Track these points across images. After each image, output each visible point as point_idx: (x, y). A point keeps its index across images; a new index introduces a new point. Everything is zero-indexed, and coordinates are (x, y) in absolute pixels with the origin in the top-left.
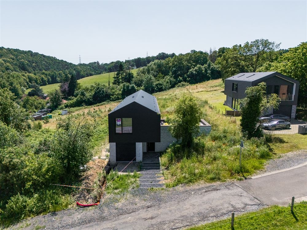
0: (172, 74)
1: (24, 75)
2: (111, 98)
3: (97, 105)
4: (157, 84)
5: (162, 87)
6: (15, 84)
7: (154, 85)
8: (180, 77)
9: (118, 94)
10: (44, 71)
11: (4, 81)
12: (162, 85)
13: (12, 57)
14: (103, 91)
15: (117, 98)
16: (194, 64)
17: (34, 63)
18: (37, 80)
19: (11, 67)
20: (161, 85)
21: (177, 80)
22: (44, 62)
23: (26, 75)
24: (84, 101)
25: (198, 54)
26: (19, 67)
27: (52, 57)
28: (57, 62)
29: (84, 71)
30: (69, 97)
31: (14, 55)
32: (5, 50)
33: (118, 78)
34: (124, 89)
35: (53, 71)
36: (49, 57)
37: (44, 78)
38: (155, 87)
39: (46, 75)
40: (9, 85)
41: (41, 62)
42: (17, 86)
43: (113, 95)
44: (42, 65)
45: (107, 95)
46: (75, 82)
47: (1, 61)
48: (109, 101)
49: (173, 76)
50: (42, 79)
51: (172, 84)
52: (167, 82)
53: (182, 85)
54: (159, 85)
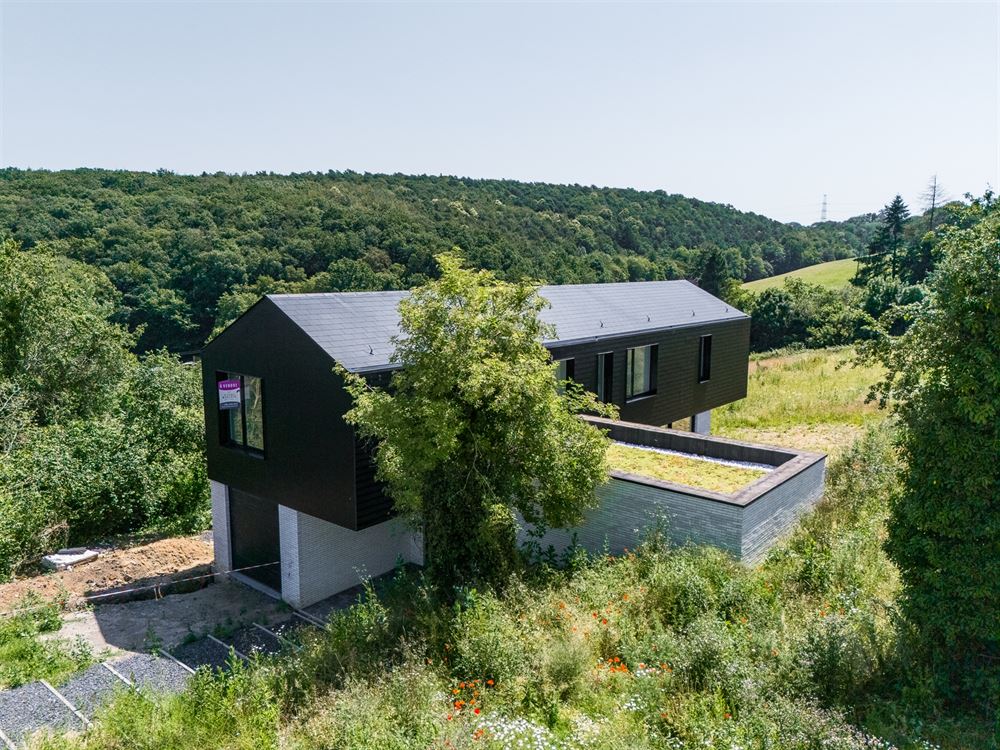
1: (617, 262)
2: (810, 335)
9: (843, 322)
10: (682, 249)
11: (544, 274)
13: (606, 210)
15: (834, 336)
17: (661, 225)
18: (654, 277)
19: (592, 241)
22: (690, 222)
23: (624, 260)
26: (616, 237)
27: (722, 206)
28: (731, 220)
29: (817, 247)
31: (612, 205)
32: (595, 194)
34: (872, 303)
35: (709, 249)
36: (711, 205)
37: (677, 269)
39: (685, 260)
41: (683, 222)
43: (819, 325)
44: (682, 231)
45: (796, 323)
46: (720, 278)
47: (575, 223)
48: (799, 348)
50: (670, 272)
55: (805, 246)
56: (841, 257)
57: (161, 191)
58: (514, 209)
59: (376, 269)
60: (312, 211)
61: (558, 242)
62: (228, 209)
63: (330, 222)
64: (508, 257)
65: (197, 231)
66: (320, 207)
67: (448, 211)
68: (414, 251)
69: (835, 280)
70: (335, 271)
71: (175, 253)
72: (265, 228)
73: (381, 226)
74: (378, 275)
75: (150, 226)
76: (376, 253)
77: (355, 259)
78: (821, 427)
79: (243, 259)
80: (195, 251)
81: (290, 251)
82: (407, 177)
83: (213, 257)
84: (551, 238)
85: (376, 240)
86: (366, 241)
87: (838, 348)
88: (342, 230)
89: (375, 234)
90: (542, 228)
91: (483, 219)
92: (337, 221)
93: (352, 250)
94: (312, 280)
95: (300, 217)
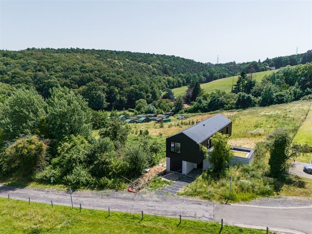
0: (299, 85)
1: (164, 79)
2: (225, 107)
3: (210, 113)
4: (278, 95)
5: (283, 99)
6: (155, 88)
7: (274, 97)
8: (308, 88)
9: (233, 104)
10: (181, 74)
11: (148, 86)
12: (283, 97)
13: (159, 62)
14: (218, 100)
15: (231, 107)
17: (175, 67)
18: (175, 83)
19: (157, 72)
20: (283, 96)
21: (304, 91)
22: (183, 66)
23: (166, 78)
24: (200, 108)
26: (163, 71)
27: (191, 60)
28: (194, 65)
29: (218, 72)
30: (192, 102)
31: (160, 60)
32: (155, 56)
33: (238, 85)
34: (239, 99)
35: (188, 74)
36: (188, 60)
37: (180, 80)
38: (275, 98)
39: (182, 77)
40: (151, 89)
41: (180, 65)
42: (156, 90)
43: (227, 104)
44: (180, 69)
45: (222, 104)
46: (199, 89)
47: (150, 66)
48: (222, 110)
49: (300, 87)
50: (178, 81)
51: (297, 96)
52: (290, 94)
53: (309, 98)
54: (280, 97)
55: (214, 72)
56: (224, 77)
57: (24, 59)
58: (132, 62)
59: (100, 85)
60: (76, 66)
61: (147, 73)
62: (50, 65)
64: (138, 81)
65: (41, 73)
66: (78, 64)
67: (114, 64)
68: (110, 79)
69: (224, 85)
70: (88, 86)
71: (36, 80)
72: (63, 72)
73: (99, 71)
74: (100, 86)
75: (25, 71)
76: (99, 80)
79: (58, 82)
80: (43, 80)
81: (72, 79)
82: (96, 51)
83: (49, 82)
84: (145, 72)
85: (98, 75)
86: (95, 76)
87: (232, 110)
88: (87, 72)
89: (97, 74)
90: (141, 68)
91: (124, 66)
92: (85, 69)
93: (91, 79)
94: (81, 89)
95: (73, 68)
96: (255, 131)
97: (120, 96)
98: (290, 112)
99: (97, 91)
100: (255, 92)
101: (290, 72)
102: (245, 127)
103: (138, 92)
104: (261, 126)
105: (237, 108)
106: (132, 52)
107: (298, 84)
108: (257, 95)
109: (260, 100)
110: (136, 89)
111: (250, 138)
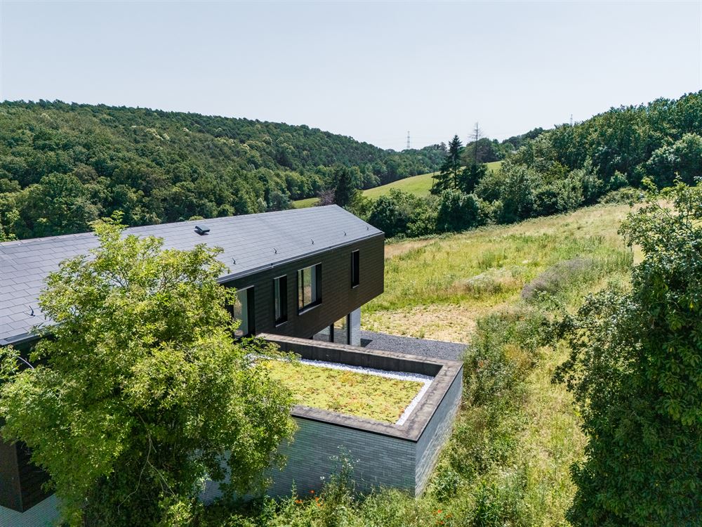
0: (594, 164)
1: (278, 175)
2: (408, 228)
4: (543, 194)
5: (555, 203)
6: (242, 193)
7: (532, 198)
8: (617, 173)
9: (429, 219)
10: (321, 167)
11: (224, 185)
12: (556, 197)
13: (268, 138)
14: (392, 211)
15: (424, 229)
16: (674, 131)
17: (306, 150)
18: (304, 186)
19: (259, 160)
20: (555, 195)
21: (607, 181)
22: (326, 148)
23: (282, 174)
25: (694, 101)
26: (275, 158)
27: (346, 137)
28: (352, 148)
29: (406, 166)
31: (272, 134)
32: (259, 126)
33: (445, 177)
34: (445, 207)
35: (339, 166)
36: (338, 137)
37: (319, 181)
38: (535, 201)
39: (324, 174)
40: (233, 194)
41: (321, 148)
42: (246, 196)
43: (414, 222)
44: (320, 155)
45: (400, 220)
46: (349, 189)
47: (246, 146)
48: (403, 237)
49: (596, 170)
50: (314, 183)
51: (589, 193)
52: (574, 189)
53: (623, 197)
54: (548, 197)
55: (399, 165)
56: (420, 173)
58: (198, 135)
59: (84, 181)
60: (23, 134)
61: (233, 161)
63: (41, 142)
64: (195, 172)
66: (31, 130)
67: (145, 135)
68: (117, 167)
69: (419, 189)
70: (47, 183)
73: (87, 146)
74: (86, 186)
76: (83, 168)
77: (65, 173)
78: (432, 307)
81: (4, 167)
82: (109, 108)
84: (228, 158)
85: (83, 157)
86: (74, 159)
87: (427, 236)
88: (52, 149)
89: (82, 153)
90: (221, 150)
91: (174, 142)
92: (47, 142)
93: (61, 166)
94: (26, 191)
95: (13, 138)
96: (478, 279)
97: (143, 211)
98: (579, 228)
99: (74, 197)
100: (485, 190)
101: (569, 136)
102: (451, 267)
103: (194, 200)
104: (500, 262)
105: (440, 230)
106: (202, 114)
107: (591, 162)
108: (490, 196)
109: (499, 207)
110: (190, 194)
111: (462, 303)
